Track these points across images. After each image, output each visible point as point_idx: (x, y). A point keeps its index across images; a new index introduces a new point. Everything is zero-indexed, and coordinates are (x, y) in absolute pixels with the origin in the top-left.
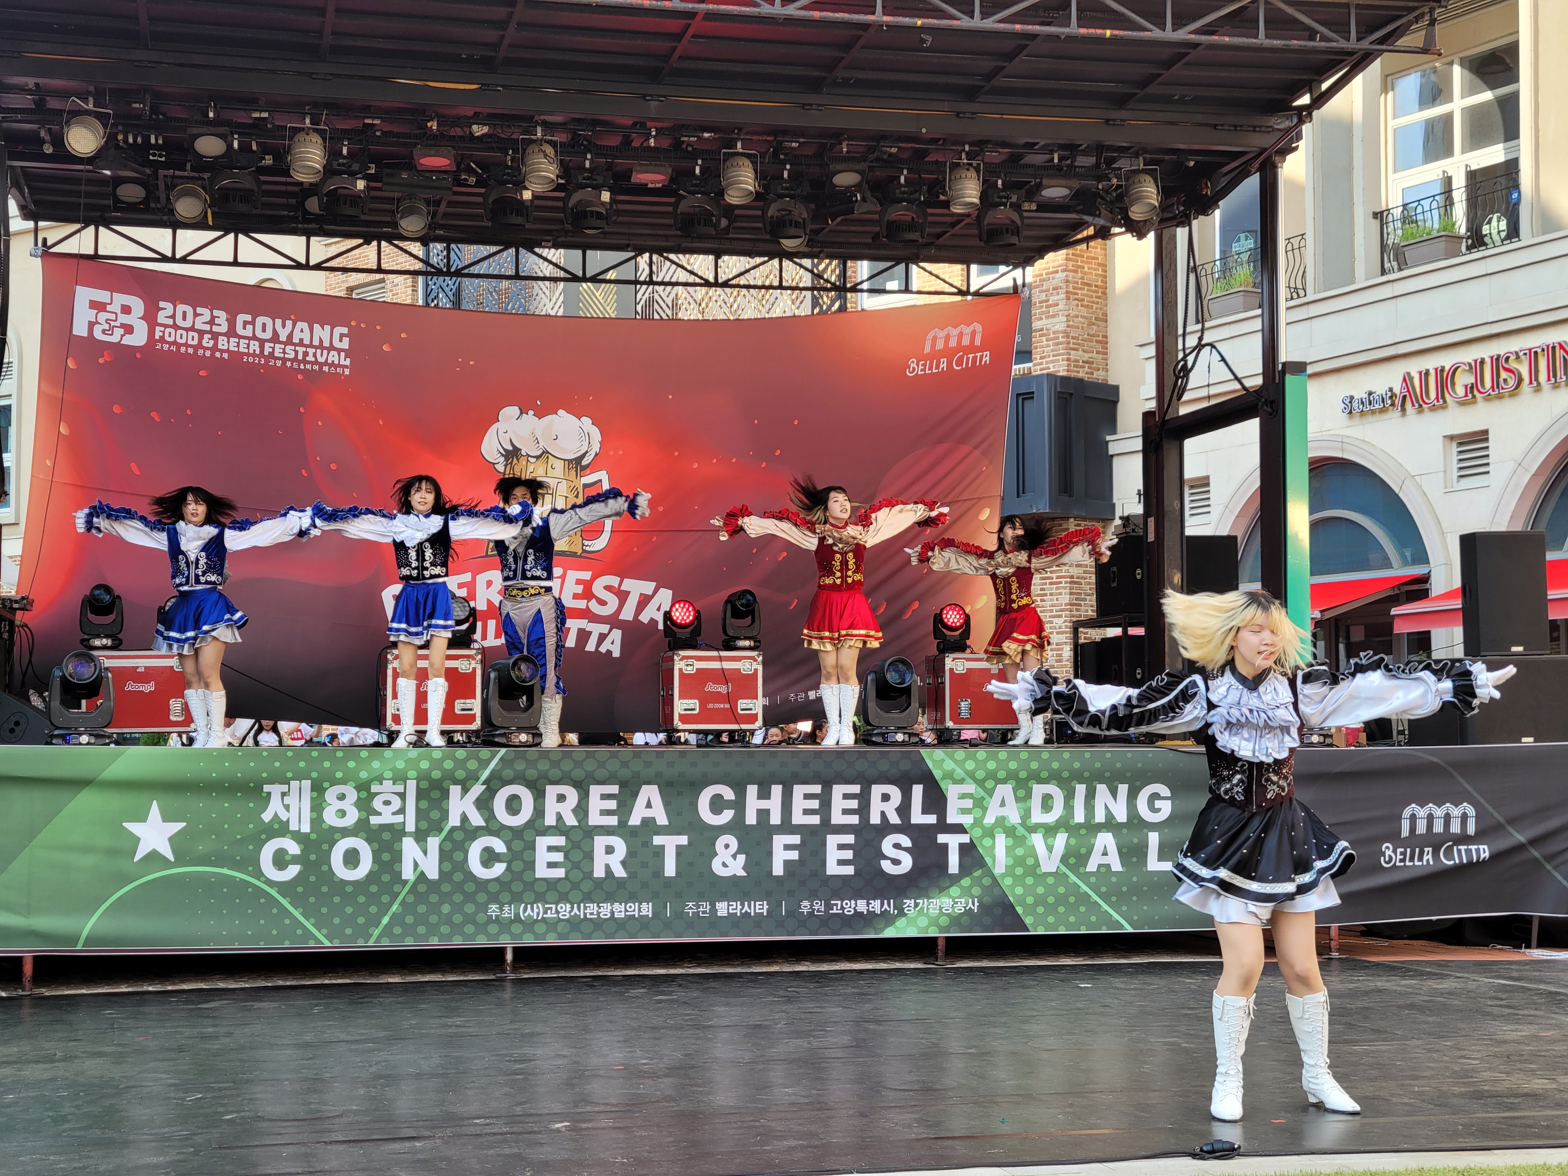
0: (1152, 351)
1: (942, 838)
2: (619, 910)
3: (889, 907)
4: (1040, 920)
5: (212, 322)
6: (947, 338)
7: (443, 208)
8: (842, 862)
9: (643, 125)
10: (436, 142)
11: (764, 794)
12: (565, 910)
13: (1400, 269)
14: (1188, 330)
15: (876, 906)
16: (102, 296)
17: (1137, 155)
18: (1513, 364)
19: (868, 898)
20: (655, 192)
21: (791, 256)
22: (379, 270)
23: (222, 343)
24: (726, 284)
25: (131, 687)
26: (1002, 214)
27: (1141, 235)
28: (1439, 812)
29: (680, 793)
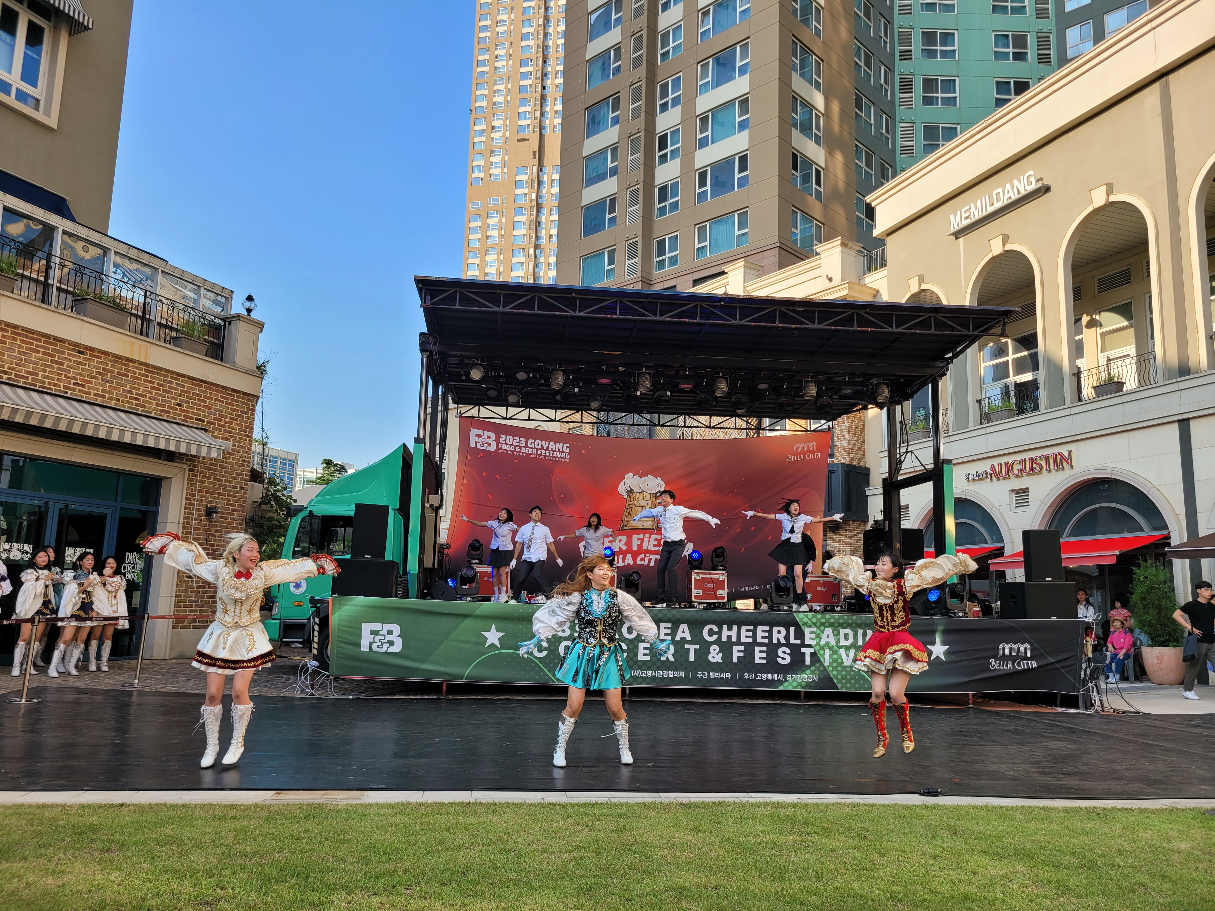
0: (886, 454)
1: (803, 650)
2: (671, 674)
3: (781, 677)
4: (844, 686)
5: (519, 442)
6: (803, 447)
7: (606, 399)
8: (761, 658)
9: (684, 366)
10: (605, 374)
11: (729, 629)
12: (650, 673)
13: (988, 423)
14: (902, 445)
15: (775, 677)
16: (480, 432)
17: (880, 377)
18: (1038, 461)
19: (772, 673)
20: (687, 392)
21: (740, 416)
22: (582, 422)
23: (523, 450)
24: (714, 427)
25: (485, 579)
26: (825, 400)
27: (881, 408)
28: (1015, 647)
29: (696, 628)
